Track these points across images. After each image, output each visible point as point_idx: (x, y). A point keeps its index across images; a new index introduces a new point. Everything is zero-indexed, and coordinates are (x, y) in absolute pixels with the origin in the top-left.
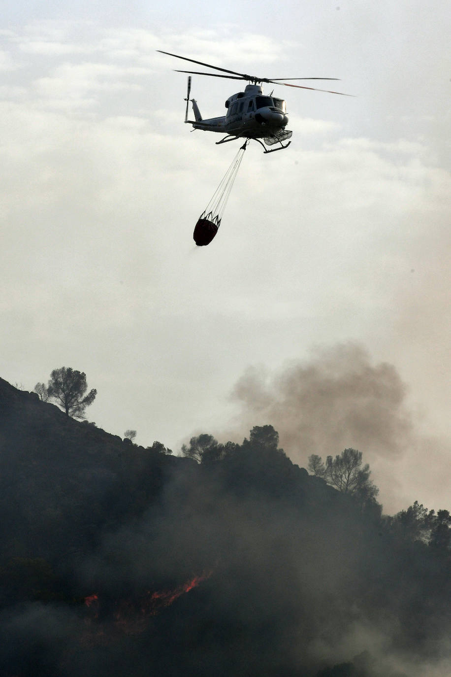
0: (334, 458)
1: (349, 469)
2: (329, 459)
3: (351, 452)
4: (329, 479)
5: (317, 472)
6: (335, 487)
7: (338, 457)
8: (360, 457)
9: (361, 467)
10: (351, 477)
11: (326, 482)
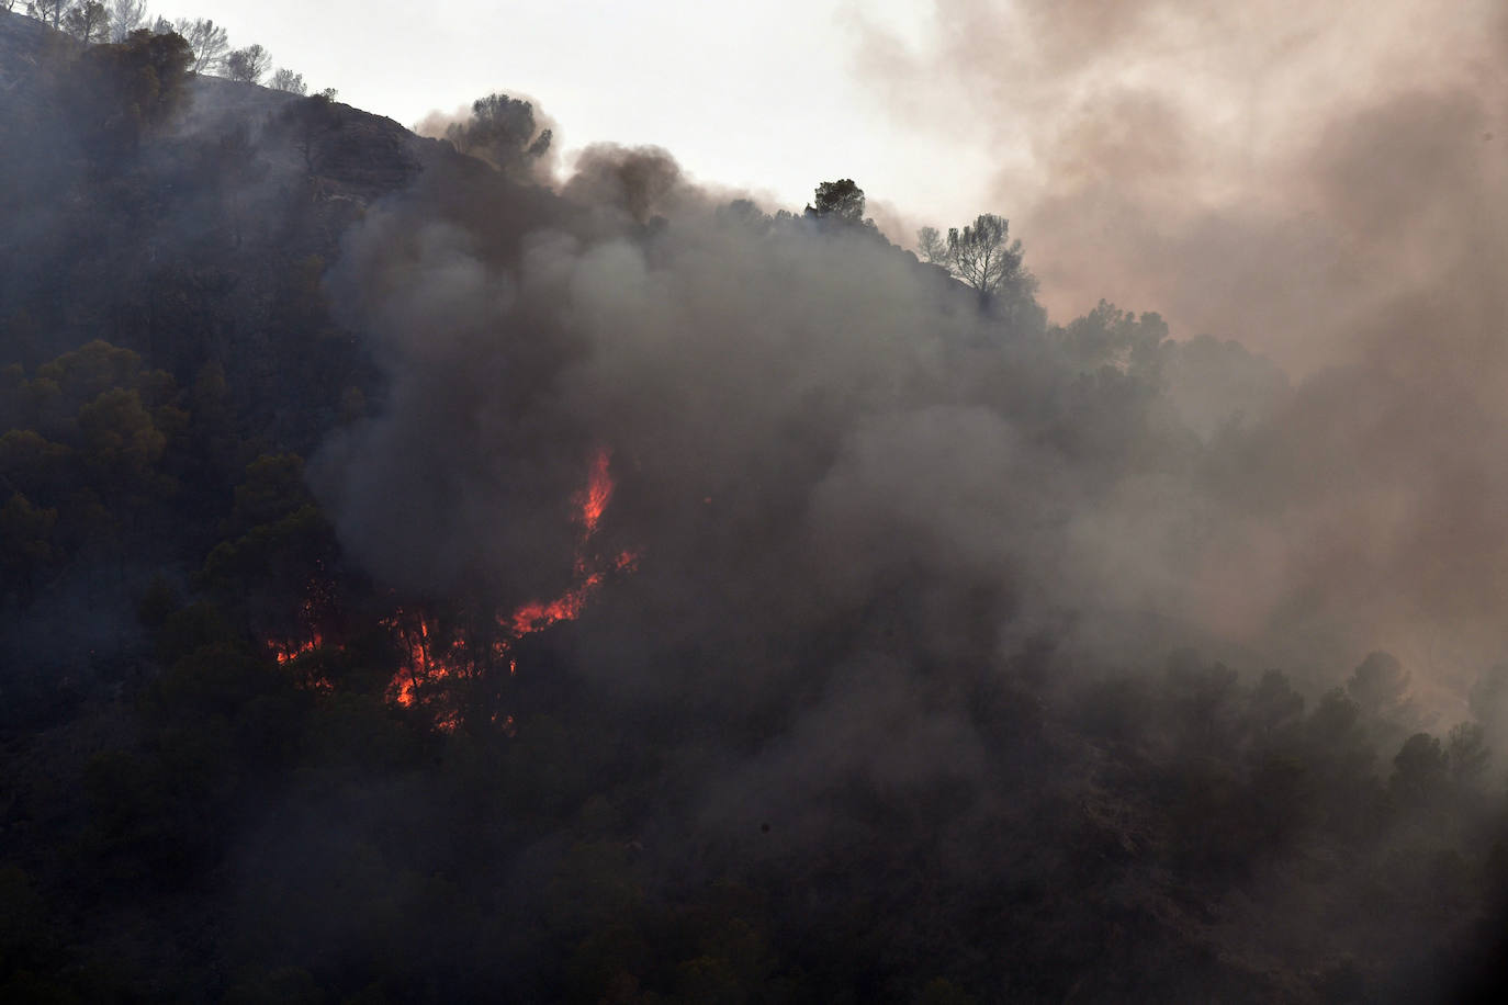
0: (961, 232)
1: (988, 249)
2: (953, 233)
3: (990, 219)
4: (954, 267)
5: (933, 256)
6: (962, 279)
7: (967, 229)
8: (1006, 229)
9: (1008, 246)
10: (992, 261)
11: (949, 273)
